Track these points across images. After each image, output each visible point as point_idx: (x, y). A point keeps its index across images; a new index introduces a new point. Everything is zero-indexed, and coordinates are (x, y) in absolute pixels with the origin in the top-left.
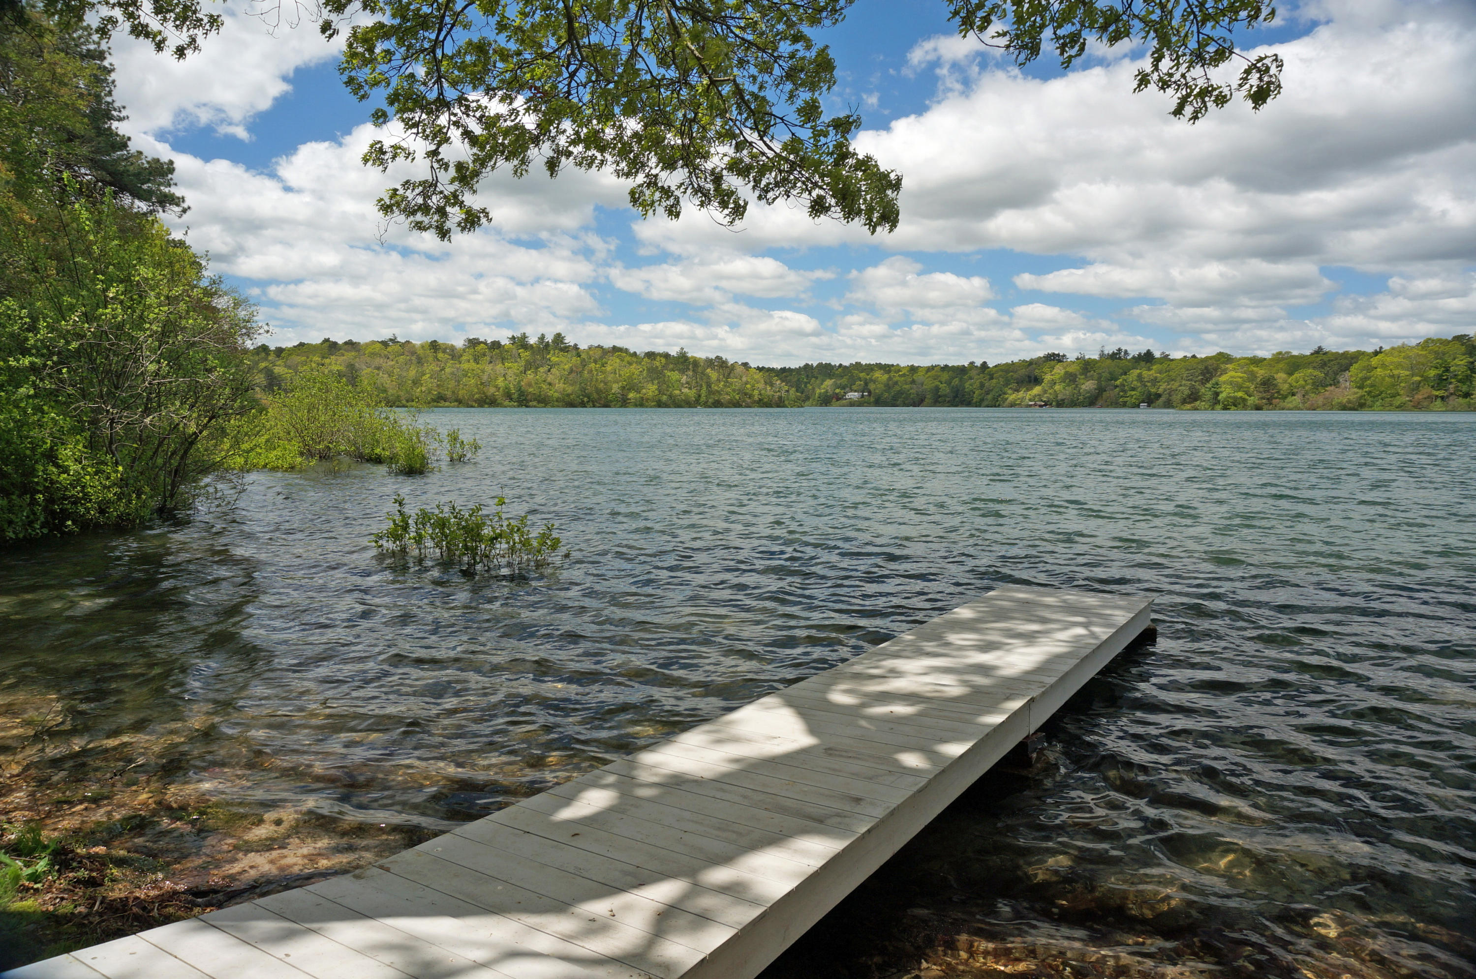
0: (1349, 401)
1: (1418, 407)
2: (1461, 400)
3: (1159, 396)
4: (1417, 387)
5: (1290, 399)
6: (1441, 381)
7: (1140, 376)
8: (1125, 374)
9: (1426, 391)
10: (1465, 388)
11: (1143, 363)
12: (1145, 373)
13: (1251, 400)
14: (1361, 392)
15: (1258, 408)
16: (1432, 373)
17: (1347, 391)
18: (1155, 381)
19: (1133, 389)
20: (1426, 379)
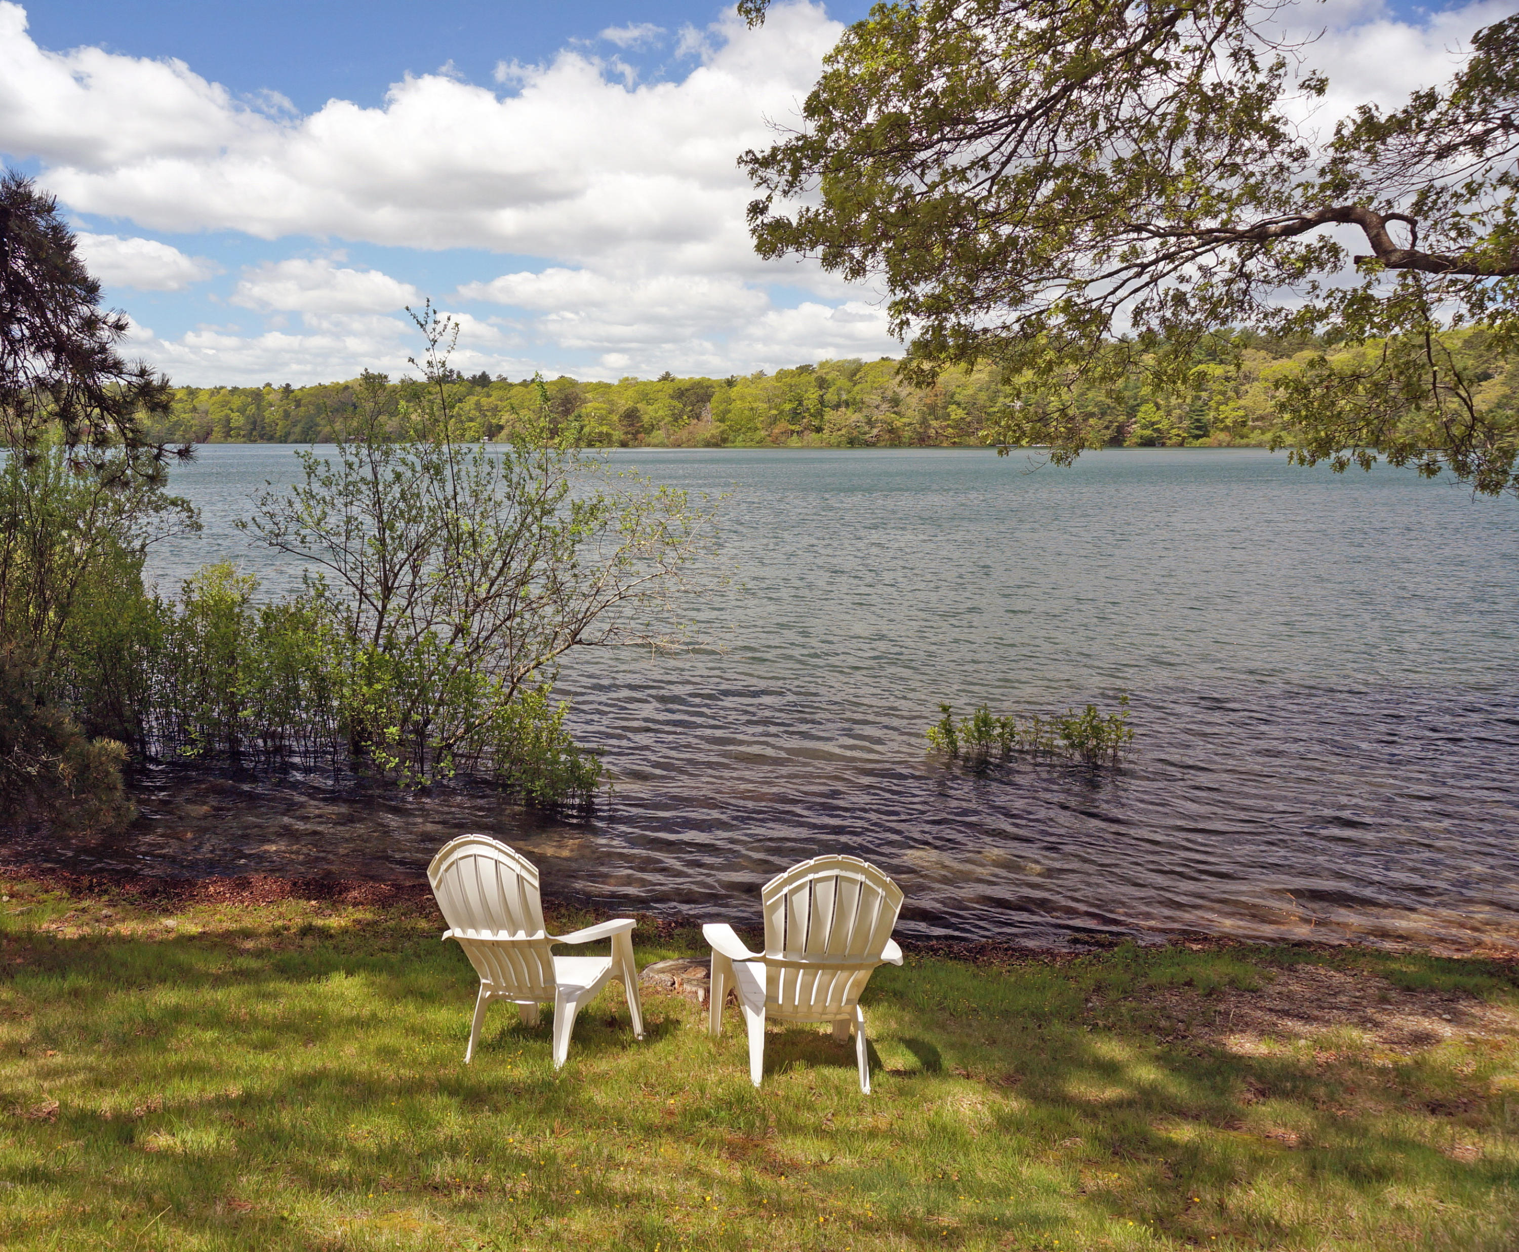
0: (713, 436)
1: (776, 442)
2: (814, 435)
3: (501, 428)
4: (774, 420)
5: (655, 433)
6: (795, 415)
7: (478, 404)
8: (460, 401)
9: (783, 425)
10: (816, 423)
11: (478, 389)
12: (484, 401)
13: (618, 435)
14: (723, 426)
15: (624, 445)
16: (788, 407)
17: (709, 427)
18: (495, 410)
19: (471, 420)
20: (781, 412)
